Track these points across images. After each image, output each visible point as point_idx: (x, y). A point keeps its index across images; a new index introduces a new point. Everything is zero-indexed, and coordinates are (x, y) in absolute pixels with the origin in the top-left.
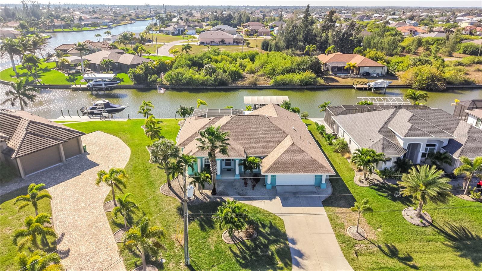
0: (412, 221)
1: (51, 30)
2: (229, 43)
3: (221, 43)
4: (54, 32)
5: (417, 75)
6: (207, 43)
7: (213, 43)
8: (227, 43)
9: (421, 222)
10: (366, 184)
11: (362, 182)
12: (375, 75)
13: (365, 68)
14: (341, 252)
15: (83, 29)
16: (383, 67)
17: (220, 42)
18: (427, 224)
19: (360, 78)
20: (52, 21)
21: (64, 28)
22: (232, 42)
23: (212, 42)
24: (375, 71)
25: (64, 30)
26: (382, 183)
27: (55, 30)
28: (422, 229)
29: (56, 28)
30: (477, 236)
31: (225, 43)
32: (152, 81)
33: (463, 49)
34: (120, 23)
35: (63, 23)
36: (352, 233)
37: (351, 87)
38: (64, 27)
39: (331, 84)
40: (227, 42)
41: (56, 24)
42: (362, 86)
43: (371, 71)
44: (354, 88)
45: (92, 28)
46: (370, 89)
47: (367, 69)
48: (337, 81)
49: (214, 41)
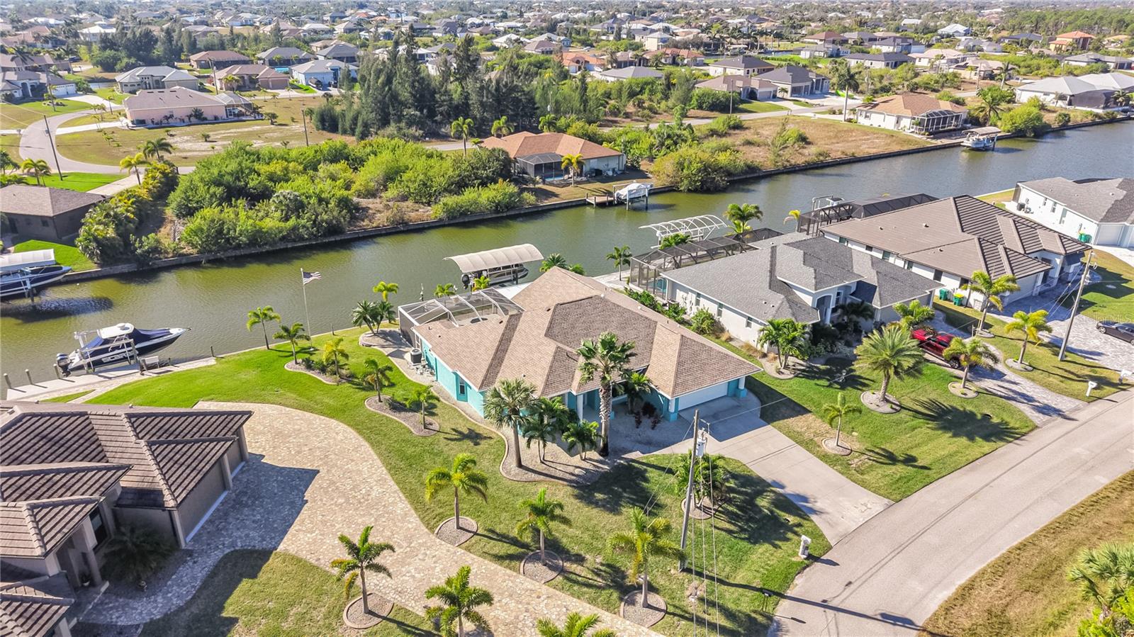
0: (881, 410)
2: (216, 118)
3: (193, 119)
5: (681, 166)
6: (155, 121)
7: (170, 120)
8: (210, 117)
9: (892, 408)
10: (788, 374)
11: (783, 373)
12: (610, 173)
13: (591, 161)
14: (843, 478)
16: (619, 156)
17: (190, 117)
18: (898, 408)
19: (588, 182)
22: (222, 113)
23: (167, 118)
24: (608, 165)
26: (808, 367)
28: (896, 416)
30: (951, 406)
31: (205, 119)
32: (148, 252)
33: (697, 100)
36: (833, 449)
37: (584, 204)
40: (208, 114)
42: (604, 199)
43: (601, 166)
44: (590, 204)
46: (621, 203)
47: (594, 164)
48: (556, 196)
49: (171, 116)
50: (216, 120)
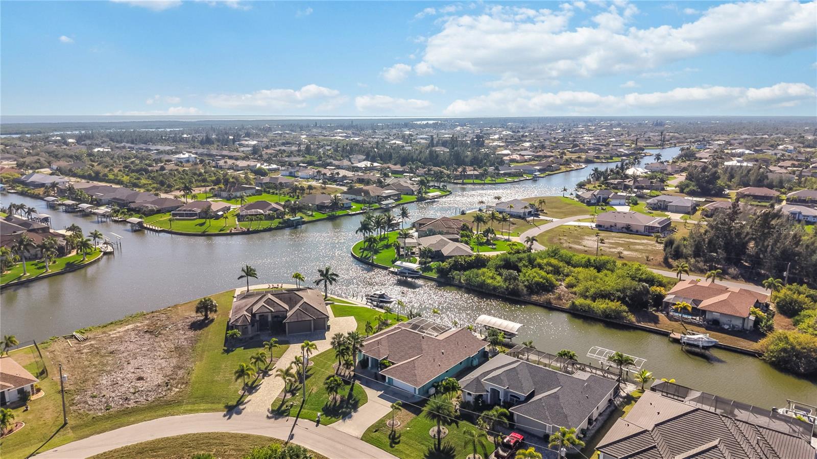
1: (460, 181)
2: (637, 231)
3: (624, 230)
4: (463, 184)
8: (634, 230)
9: (434, 435)
14: (369, 426)
15: (498, 181)
17: (623, 228)
20: (464, 170)
21: (477, 179)
22: (642, 230)
23: (611, 226)
25: (476, 181)
27: (465, 181)
29: (468, 179)
31: (631, 231)
32: (451, 277)
34: (560, 169)
35: (476, 173)
38: (477, 177)
39: (642, 324)
41: (469, 173)
44: (669, 337)
45: (509, 179)
49: (616, 226)
50: (637, 233)
